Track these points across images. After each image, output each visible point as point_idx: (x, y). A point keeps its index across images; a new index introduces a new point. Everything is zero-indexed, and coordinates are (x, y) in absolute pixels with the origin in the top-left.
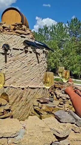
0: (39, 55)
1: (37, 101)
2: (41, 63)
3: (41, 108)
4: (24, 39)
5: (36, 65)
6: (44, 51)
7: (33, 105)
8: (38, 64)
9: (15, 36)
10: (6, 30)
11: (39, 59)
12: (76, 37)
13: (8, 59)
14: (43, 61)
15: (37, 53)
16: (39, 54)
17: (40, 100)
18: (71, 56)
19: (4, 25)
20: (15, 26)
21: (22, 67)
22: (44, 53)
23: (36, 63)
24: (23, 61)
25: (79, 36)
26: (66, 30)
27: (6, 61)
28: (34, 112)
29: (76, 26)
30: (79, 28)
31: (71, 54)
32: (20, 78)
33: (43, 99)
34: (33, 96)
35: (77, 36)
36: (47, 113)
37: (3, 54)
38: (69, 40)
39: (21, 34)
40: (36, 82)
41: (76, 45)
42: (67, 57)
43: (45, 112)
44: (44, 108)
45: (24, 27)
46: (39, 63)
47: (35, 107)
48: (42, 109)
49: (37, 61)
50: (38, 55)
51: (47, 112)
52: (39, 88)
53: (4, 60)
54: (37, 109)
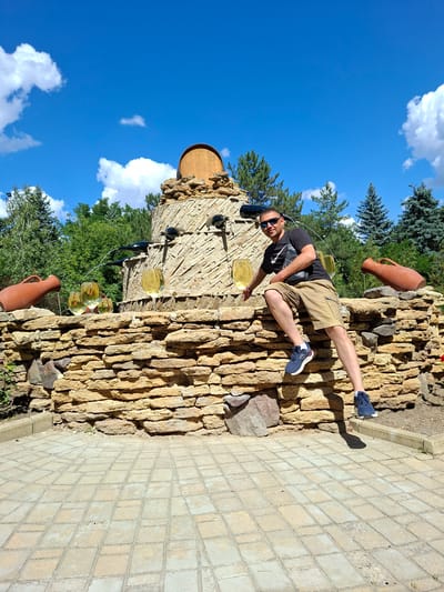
4: (238, 205)
9: (220, 199)
10: (200, 190)
13: (229, 243)
19: (195, 181)
20: (217, 180)
27: (226, 249)
29: (258, 175)
30: (265, 179)
37: (217, 234)
39: (229, 195)
53: (222, 245)
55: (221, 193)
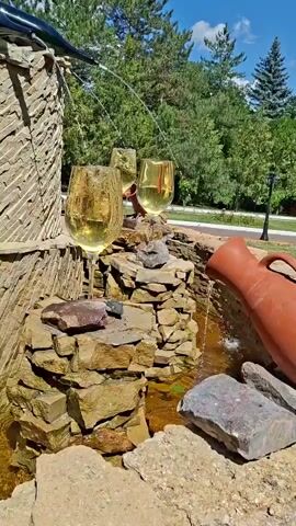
0: (29, 80)
1: (46, 321)
2: (40, 126)
3: (70, 357)
5: (13, 133)
6: (48, 60)
7: (27, 348)
8: (25, 130)
11: (27, 100)
12: (140, 39)
14: (47, 112)
15: (14, 69)
16: (25, 72)
17: (65, 319)
18: (127, 114)
22: (50, 71)
23: (15, 121)
25: (151, 36)
26: (102, 11)
28: (32, 379)
30: (150, 4)
31: (126, 107)
33: (74, 311)
34: (15, 296)
35: (145, 37)
36: (101, 377)
38: (117, 52)
40: (21, 222)
41: (143, 74)
42: (112, 118)
43: (96, 373)
44: (86, 355)
47: (39, 358)
48: (75, 363)
49: (19, 109)
50: (22, 79)
51: (101, 372)
52: (42, 254)
54: (51, 363)
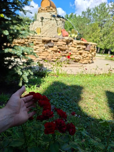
0: (58, 21)
4: (51, 14)
9: (47, 13)
11: (58, 23)
15: (56, 20)
19: (42, 8)
20: (47, 8)
21: (49, 27)
23: (56, 25)
24: (50, 25)
32: (49, 33)
37: (41, 21)
45: (51, 8)
46: (58, 25)
53: (42, 24)
55: (48, 11)
